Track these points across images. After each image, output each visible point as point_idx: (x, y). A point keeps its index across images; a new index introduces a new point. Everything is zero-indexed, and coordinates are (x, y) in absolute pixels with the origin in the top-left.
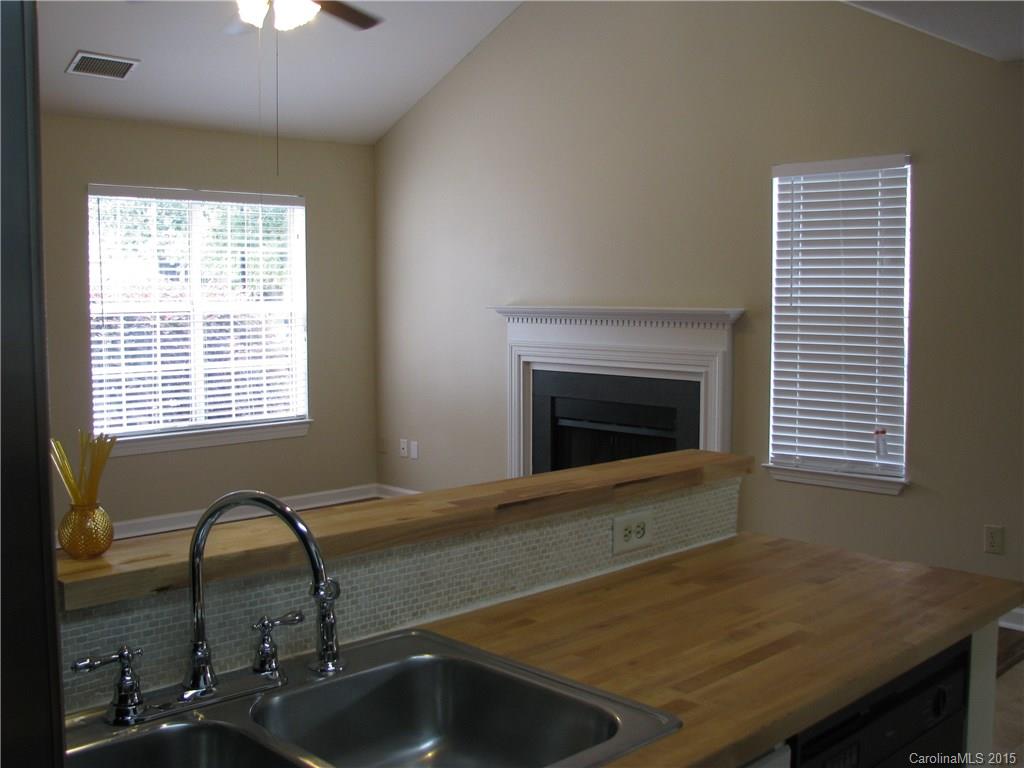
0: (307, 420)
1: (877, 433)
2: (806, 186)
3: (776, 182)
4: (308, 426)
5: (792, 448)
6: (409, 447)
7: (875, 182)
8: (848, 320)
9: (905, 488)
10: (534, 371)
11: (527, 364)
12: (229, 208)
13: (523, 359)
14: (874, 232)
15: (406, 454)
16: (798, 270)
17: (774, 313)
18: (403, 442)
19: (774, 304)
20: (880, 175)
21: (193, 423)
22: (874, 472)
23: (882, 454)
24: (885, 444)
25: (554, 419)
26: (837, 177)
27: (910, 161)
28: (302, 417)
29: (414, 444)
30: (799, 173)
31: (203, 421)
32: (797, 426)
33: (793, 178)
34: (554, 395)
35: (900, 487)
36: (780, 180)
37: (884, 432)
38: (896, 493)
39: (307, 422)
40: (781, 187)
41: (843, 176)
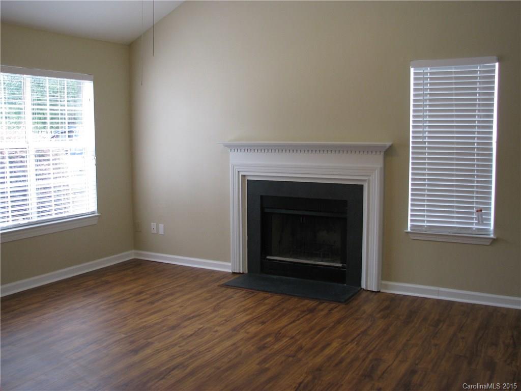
0: (97, 214)
1: (477, 211)
2: (431, 73)
3: (412, 70)
4: (97, 218)
5: (423, 221)
6: (158, 228)
7: (476, 72)
8: (457, 149)
9: (494, 241)
10: (248, 180)
11: (244, 176)
12: (47, 80)
13: (241, 173)
14: (475, 100)
15: (155, 232)
16: (426, 120)
17: (411, 145)
18: (153, 225)
19: (411, 140)
20: (479, 68)
21: (30, 221)
22: (474, 232)
23: (481, 223)
24: (482, 218)
25: (262, 208)
26: (452, 68)
27: (499, 60)
28: (93, 213)
29: (161, 226)
30: (427, 66)
31: (35, 219)
32: (426, 209)
33: (424, 68)
34: (263, 194)
35: (491, 241)
36: (414, 70)
37: (481, 211)
38: (488, 244)
39: (97, 216)
40: (415, 74)
41: (455, 68)
